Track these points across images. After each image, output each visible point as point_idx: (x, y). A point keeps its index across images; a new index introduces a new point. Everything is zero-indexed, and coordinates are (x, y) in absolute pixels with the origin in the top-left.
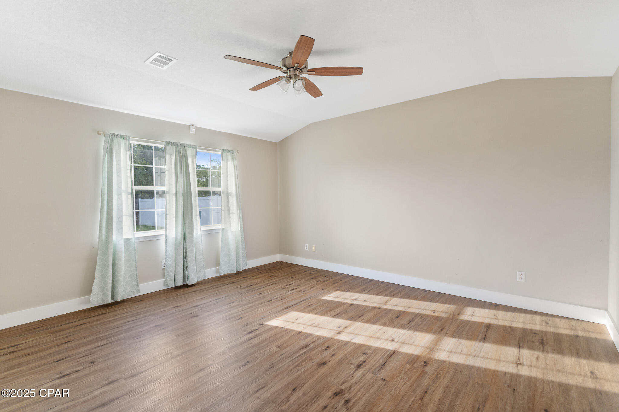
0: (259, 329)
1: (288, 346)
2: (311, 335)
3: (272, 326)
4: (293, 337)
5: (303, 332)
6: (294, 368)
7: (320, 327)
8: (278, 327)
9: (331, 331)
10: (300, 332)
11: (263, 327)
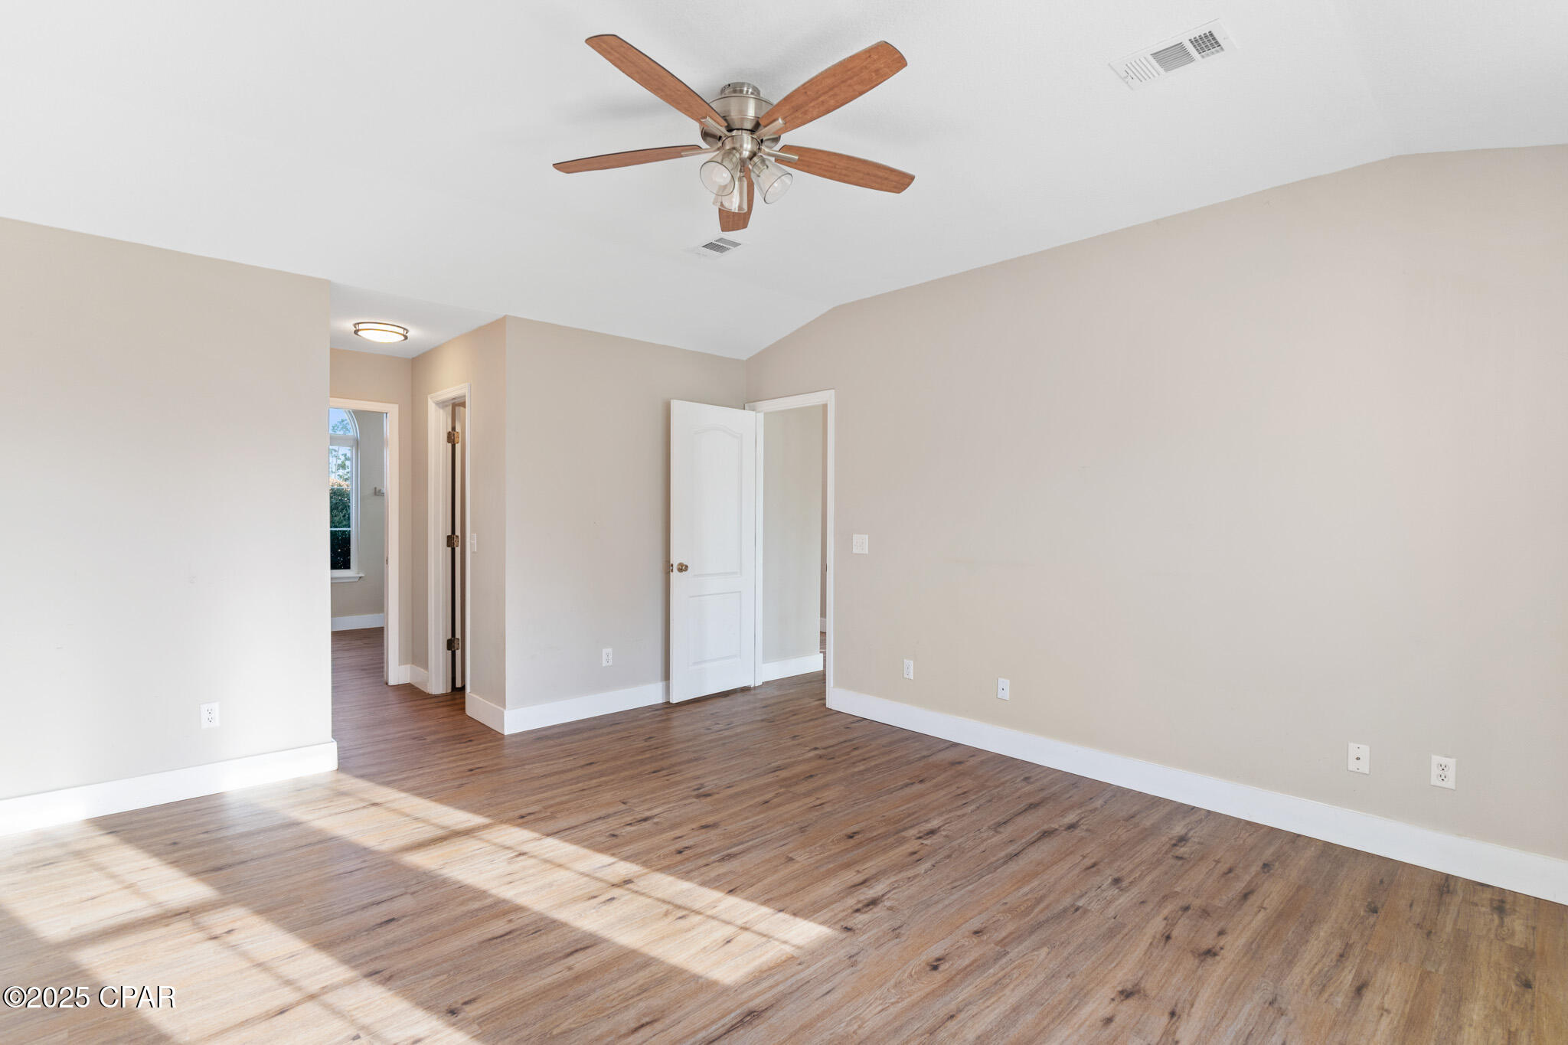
0: (850, 911)
1: (769, 861)
2: (703, 884)
3: (814, 920)
4: (755, 880)
5: (722, 891)
6: (762, 825)
7: (669, 903)
8: (795, 914)
9: (644, 891)
10: (731, 892)
11: (840, 920)
